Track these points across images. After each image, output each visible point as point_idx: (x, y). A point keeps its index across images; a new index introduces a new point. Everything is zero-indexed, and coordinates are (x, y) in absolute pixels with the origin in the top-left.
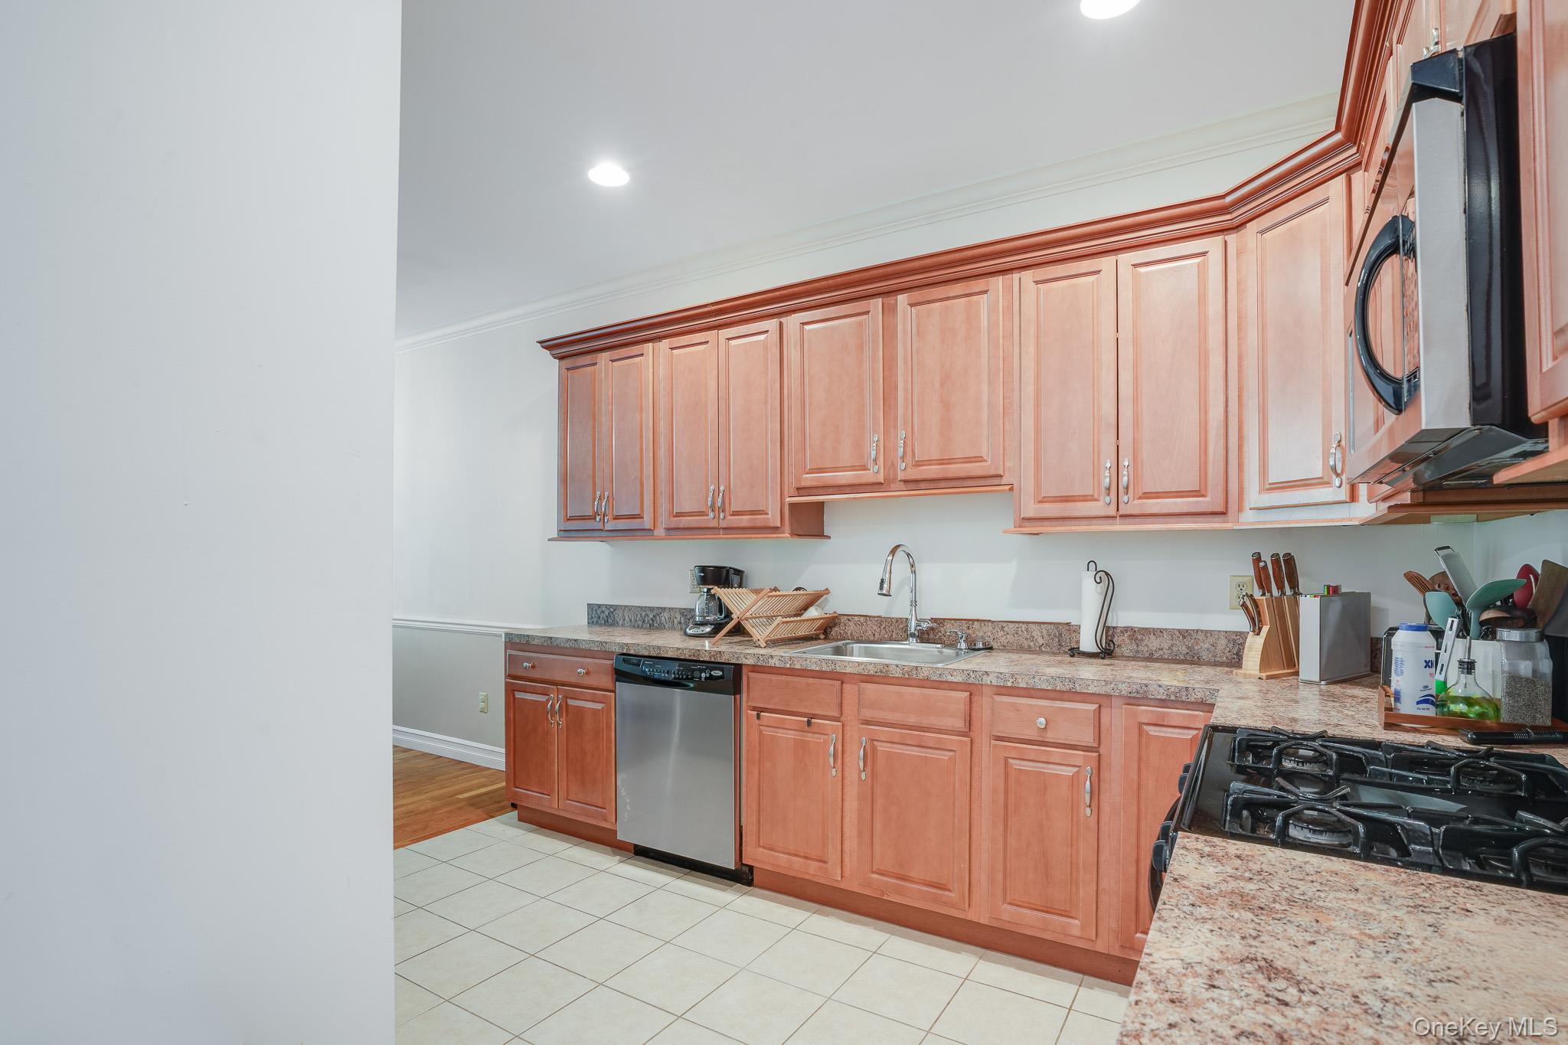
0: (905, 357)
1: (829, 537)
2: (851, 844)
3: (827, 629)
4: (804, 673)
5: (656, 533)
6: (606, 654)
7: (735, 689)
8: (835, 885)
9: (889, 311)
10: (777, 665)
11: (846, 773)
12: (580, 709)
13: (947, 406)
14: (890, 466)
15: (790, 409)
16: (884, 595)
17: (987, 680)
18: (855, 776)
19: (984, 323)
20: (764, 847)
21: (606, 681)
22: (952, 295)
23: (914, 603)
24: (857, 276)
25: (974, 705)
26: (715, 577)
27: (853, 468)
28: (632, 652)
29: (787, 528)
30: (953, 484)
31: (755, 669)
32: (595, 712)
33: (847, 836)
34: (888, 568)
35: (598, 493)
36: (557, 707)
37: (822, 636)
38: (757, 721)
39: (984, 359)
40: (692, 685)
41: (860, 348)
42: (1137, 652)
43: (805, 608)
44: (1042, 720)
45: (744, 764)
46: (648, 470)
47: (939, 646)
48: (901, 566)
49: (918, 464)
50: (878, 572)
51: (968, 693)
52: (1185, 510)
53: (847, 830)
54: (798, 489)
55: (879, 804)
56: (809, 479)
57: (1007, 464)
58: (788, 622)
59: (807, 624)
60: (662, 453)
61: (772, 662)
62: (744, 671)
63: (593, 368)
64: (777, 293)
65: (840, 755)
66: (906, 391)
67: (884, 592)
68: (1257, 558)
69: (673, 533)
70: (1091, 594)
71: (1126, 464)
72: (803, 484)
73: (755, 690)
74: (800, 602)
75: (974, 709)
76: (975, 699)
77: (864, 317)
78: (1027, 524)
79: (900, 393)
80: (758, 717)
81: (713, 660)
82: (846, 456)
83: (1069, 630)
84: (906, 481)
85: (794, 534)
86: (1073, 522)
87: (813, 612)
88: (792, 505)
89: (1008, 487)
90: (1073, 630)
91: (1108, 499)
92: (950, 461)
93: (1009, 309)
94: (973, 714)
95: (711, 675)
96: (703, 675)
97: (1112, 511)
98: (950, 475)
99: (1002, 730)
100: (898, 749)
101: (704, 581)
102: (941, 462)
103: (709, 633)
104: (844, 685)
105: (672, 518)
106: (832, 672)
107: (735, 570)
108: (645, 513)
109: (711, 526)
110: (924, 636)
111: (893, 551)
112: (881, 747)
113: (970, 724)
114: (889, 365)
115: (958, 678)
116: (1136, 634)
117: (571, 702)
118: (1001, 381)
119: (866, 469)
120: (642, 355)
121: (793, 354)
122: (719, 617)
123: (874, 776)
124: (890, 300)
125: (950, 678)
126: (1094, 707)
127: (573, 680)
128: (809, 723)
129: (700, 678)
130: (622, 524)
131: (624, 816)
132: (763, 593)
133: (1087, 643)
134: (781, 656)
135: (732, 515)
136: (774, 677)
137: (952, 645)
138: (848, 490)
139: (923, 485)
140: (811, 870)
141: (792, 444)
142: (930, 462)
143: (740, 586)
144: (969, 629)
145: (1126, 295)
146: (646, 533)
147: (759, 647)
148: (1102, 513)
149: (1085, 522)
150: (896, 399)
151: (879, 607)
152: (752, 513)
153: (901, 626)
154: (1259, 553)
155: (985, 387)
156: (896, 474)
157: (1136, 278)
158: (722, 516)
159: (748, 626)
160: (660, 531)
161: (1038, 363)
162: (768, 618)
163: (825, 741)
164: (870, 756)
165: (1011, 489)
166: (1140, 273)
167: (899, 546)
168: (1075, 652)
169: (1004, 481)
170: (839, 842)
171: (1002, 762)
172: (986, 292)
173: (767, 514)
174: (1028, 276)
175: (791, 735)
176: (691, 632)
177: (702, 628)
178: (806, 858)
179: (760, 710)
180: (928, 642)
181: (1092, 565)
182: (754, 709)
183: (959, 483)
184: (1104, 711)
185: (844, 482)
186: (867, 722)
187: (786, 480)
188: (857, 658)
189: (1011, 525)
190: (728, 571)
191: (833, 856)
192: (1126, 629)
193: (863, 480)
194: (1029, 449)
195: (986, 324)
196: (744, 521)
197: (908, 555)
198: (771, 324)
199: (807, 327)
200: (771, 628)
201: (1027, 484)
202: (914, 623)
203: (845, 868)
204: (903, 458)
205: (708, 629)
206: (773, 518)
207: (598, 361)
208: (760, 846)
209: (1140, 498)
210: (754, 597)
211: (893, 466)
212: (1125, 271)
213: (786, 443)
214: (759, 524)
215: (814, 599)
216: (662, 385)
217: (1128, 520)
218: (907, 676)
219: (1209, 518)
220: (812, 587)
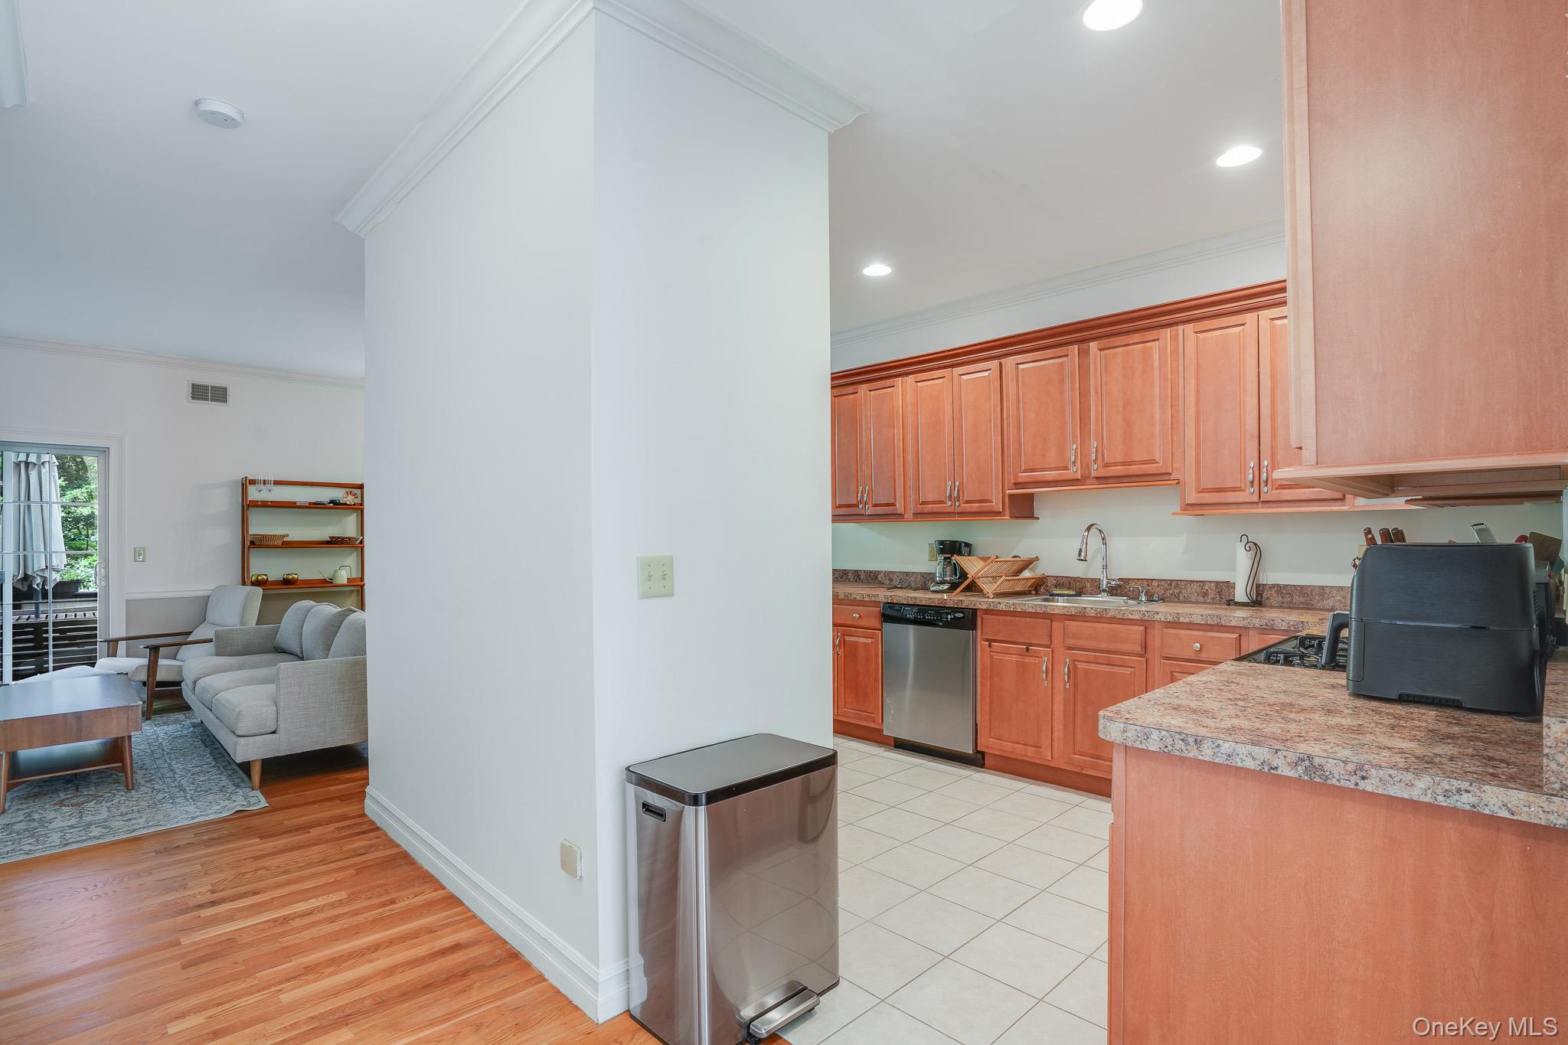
0: (1096, 388)
1: (1038, 519)
2: (1059, 733)
3: (1039, 587)
4: (1024, 614)
5: (906, 516)
6: (876, 604)
7: (972, 626)
8: (1047, 763)
9: (1084, 354)
10: (1004, 609)
11: (1055, 685)
12: (855, 644)
13: (1128, 423)
14: (1086, 467)
15: (1008, 425)
16: (1082, 560)
17: (1157, 617)
18: (1062, 687)
19: (1156, 363)
20: (993, 738)
21: (875, 622)
22: (1131, 342)
23: (1105, 567)
24: (1059, 330)
25: (1149, 635)
26: (950, 549)
27: (1057, 469)
28: (895, 601)
29: (1007, 512)
30: (1133, 479)
31: (987, 612)
32: (866, 644)
33: (1055, 729)
34: (1085, 541)
35: (861, 488)
36: (837, 642)
37: (1033, 592)
38: (989, 649)
39: (1157, 388)
40: (941, 624)
41: (1062, 381)
42: (1283, 603)
43: (1020, 571)
44: (1198, 645)
45: (979, 679)
46: (899, 470)
47: (1125, 598)
48: (1095, 540)
49: (1107, 465)
50: (1077, 544)
51: (1143, 627)
52: (1312, 497)
53: (1055, 724)
54: (1015, 484)
55: (1080, 704)
56: (1024, 476)
57: (1175, 465)
58: (1009, 580)
59: (1023, 582)
60: (910, 457)
61: (1000, 607)
62: (979, 613)
63: (855, 395)
64: (999, 343)
65: (1051, 671)
66: (1097, 412)
67: (1082, 558)
68: (1368, 532)
69: (919, 516)
70: (1243, 560)
71: (1266, 463)
72: (1020, 480)
73: (986, 628)
74: (1015, 567)
75: (1148, 639)
76: (1149, 631)
77: (1063, 359)
78: (1189, 508)
79: (1093, 414)
80: (990, 646)
81: (956, 606)
82: (1052, 459)
83: (1228, 587)
84: (1097, 478)
85: (1013, 517)
86: (1226, 507)
87: (1026, 574)
88: (1011, 496)
89: (1175, 482)
90: (1230, 586)
91: (1252, 490)
92: (1131, 463)
93: (1174, 352)
94: (1148, 642)
95: (955, 616)
96: (949, 616)
97: (1255, 498)
98: (1131, 473)
99: (1169, 653)
100: (1092, 667)
101: (942, 551)
102: (1124, 464)
103: (948, 589)
104: (1053, 623)
105: (919, 506)
106: (1044, 613)
107: (965, 543)
108: (897, 502)
109: (949, 511)
110: (1113, 591)
111: (1088, 529)
112: (1080, 665)
113: (1145, 648)
114: (1084, 394)
115: (1136, 617)
116: (1279, 588)
117: (847, 638)
118: (1170, 404)
119: (1068, 469)
120: (893, 386)
121: (1010, 385)
122: (955, 579)
123: (1075, 685)
124: (1084, 346)
125: (1130, 617)
126: (1236, 636)
127: (849, 622)
128: (1027, 649)
129: (947, 618)
130: (879, 510)
131: (889, 719)
132: (989, 561)
133: (1240, 595)
134: (1005, 604)
135: (965, 503)
136: (1001, 618)
137: (1136, 598)
138: (1054, 484)
139: (1110, 481)
140: (1030, 753)
141: (1011, 451)
142: (1116, 464)
143: (969, 555)
144: (1148, 585)
145: (1265, 341)
146: (897, 517)
147: (989, 597)
148: (1248, 500)
149: (1234, 506)
150: (1089, 418)
151: (1078, 570)
152: (981, 501)
153: (1095, 584)
154: (1369, 528)
155: (1157, 409)
156: (1090, 474)
157: (1272, 327)
158: (957, 504)
159: (980, 583)
160: (909, 515)
161: (1198, 391)
162: (993, 577)
163: (1039, 663)
164: (1073, 672)
165: (1178, 483)
166: (1275, 324)
167: (1093, 525)
168: (1231, 603)
169: (1172, 477)
170: (1050, 733)
171: (1169, 675)
172: (1158, 340)
173: (992, 502)
174: (1189, 328)
175: (1014, 658)
176: (933, 588)
177: (942, 586)
178: (1025, 745)
179: (990, 641)
180: (1116, 595)
181: (1244, 538)
182: (986, 640)
183: (1137, 479)
184: (1243, 639)
185: (1050, 479)
186: (1070, 648)
187: (1006, 478)
188: (1060, 604)
189: (1178, 509)
190: (960, 544)
191: (1045, 742)
192: (1273, 586)
193: (1066, 478)
194: (1191, 454)
195: (1158, 363)
196: (975, 507)
197: (1100, 531)
198: (994, 364)
199: (1021, 366)
200: (996, 585)
201: (1190, 478)
202: (1105, 582)
203: (1054, 752)
204: (1095, 461)
205: (946, 587)
206: (996, 503)
207: (859, 391)
208: (991, 737)
209: (1277, 489)
210: (982, 563)
211: (1088, 467)
212: (1264, 324)
213: (1006, 447)
214: (985, 510)
215: (1028, 564)
216: (909, 408)
217: (1267, 505)
218: (1099, 615)
219: (1331, 503)
220: (1025, 554)
